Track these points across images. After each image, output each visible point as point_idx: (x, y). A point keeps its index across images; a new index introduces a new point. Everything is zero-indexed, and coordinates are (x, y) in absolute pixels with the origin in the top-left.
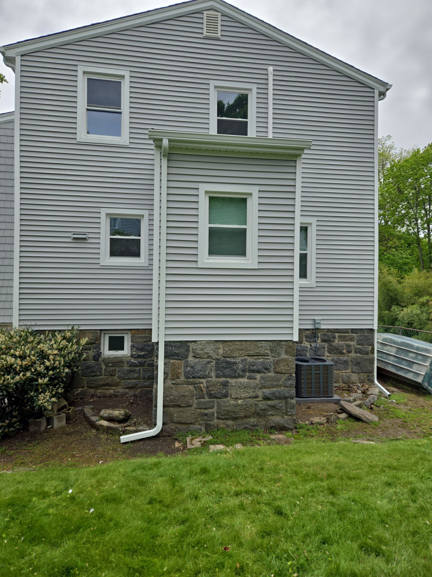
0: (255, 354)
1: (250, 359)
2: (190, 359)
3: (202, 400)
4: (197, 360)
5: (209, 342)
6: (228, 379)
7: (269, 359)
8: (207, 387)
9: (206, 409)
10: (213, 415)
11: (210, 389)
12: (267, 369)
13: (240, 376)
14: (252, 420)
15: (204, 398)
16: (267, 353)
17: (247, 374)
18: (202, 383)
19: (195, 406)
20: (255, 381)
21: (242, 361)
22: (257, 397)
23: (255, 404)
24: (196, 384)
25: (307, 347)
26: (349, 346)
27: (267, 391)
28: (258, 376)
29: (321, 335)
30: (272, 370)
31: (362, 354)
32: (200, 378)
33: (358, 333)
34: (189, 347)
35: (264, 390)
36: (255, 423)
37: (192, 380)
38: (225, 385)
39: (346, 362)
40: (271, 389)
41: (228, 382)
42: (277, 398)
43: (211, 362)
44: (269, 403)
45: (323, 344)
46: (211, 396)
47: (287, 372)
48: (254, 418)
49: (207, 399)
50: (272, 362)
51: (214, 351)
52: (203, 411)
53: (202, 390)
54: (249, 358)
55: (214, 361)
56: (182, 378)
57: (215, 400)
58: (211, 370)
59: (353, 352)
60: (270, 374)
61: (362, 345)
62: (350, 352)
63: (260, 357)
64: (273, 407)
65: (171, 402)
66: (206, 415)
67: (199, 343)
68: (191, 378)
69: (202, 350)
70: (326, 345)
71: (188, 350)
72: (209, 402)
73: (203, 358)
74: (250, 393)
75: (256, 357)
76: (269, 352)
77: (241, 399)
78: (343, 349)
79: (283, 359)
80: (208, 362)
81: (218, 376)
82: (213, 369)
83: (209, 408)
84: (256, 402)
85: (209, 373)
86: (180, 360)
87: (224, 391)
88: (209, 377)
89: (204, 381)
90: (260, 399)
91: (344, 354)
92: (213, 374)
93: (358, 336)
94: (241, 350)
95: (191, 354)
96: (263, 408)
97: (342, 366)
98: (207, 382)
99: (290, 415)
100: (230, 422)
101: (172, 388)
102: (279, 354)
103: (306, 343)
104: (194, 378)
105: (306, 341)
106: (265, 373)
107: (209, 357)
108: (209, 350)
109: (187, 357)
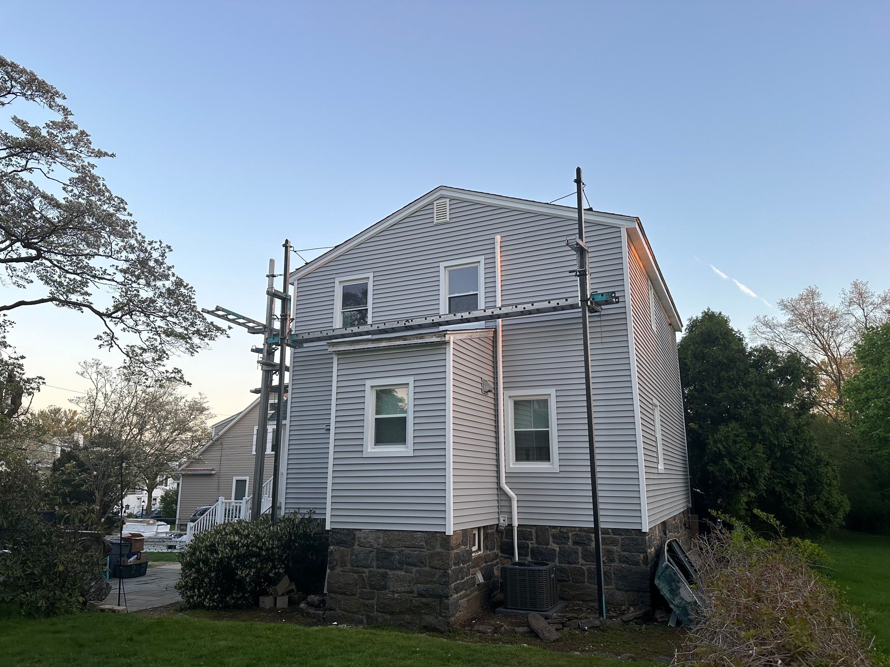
0: (411, 546)
1: (407, 551)
2: (356, 547)
3: (364, 590)
4: (362, 548)
5: (371, 531)
6: (387, 571)
7: (425, 552)
8: (369, 577)
9: (367, 599)
10: (373, 607)
11: (371, 579)
12: (422, 563)
13: (397, 568)
14: (407, 616)
15: (366, 588)
16: (422, 545)
17: (405, 567)
18: (365, 572)
19: (358, 595)
20: (411, 574)
21: (399, 552)
22: (412, 592)
23: (411, 600)
24: (360, 573)
26: (610, 552)
27: (421, 587)
28: (414, 569)
30: (427, 564)
32: (363, 567)
33: (622, 535)
34: (355, 535)
35: (419, 585)
36: (409, 621)
37: (356, 568)
38: (384, 576)
39: (606, 574)
40: (425, 585)
41: (387, 574)
42: (431, 595)
43: (373, 551)
44: (423, 600)
45: (576, 547)
46: (372, 587)
47: (441, 567)
48: (409, 614)
49: (368, 590)
50: (427, 555)
51: (375, 540)
52: (364, 601)
53: (364, 580)
54: (407, 549)
55: (375, 550)
56: (349, 566)
57: (375, 591)
58: (373, 559)
59: (617, 561)
60: (425, 569)
61: (630, 552)
62: (612, 560)
63: (416, 549)
64: (427, 605)
65: (339, 589)
66: (367, 606)
67: (363, 531)
69: (365, 538)
70: (580, 549)
71: (354, 538)
72: (370, 592)
73: (366, 547)
74: (405, 587)
75: (412, 549)
76: (423, 543)
77: (397, 593)
79: (438, 553)
80: (370, 552)
81: (378, 567)
82: (375, 559)
83: (370, 599)
84: (412, 598)
85: (371, 562)
86: (348, 548)
87: (383, 583)
88: (371, 567)
89: (366, 570)
90: (415, 594)
91: (604, 562)
92: (375, 564)
93: (622, 539)
94: (399, 540)
95: (356, 544)
96: (416, 605)
98: (369, 572)
99: (444, 617)
100: (388, 617)
101: (340, 575)
102: (434, 547)
103: (553, 545)
105: (553, 542)
106: (421, 567)
107: (371, 546)
108: (371, 539)
109: (353, 545)
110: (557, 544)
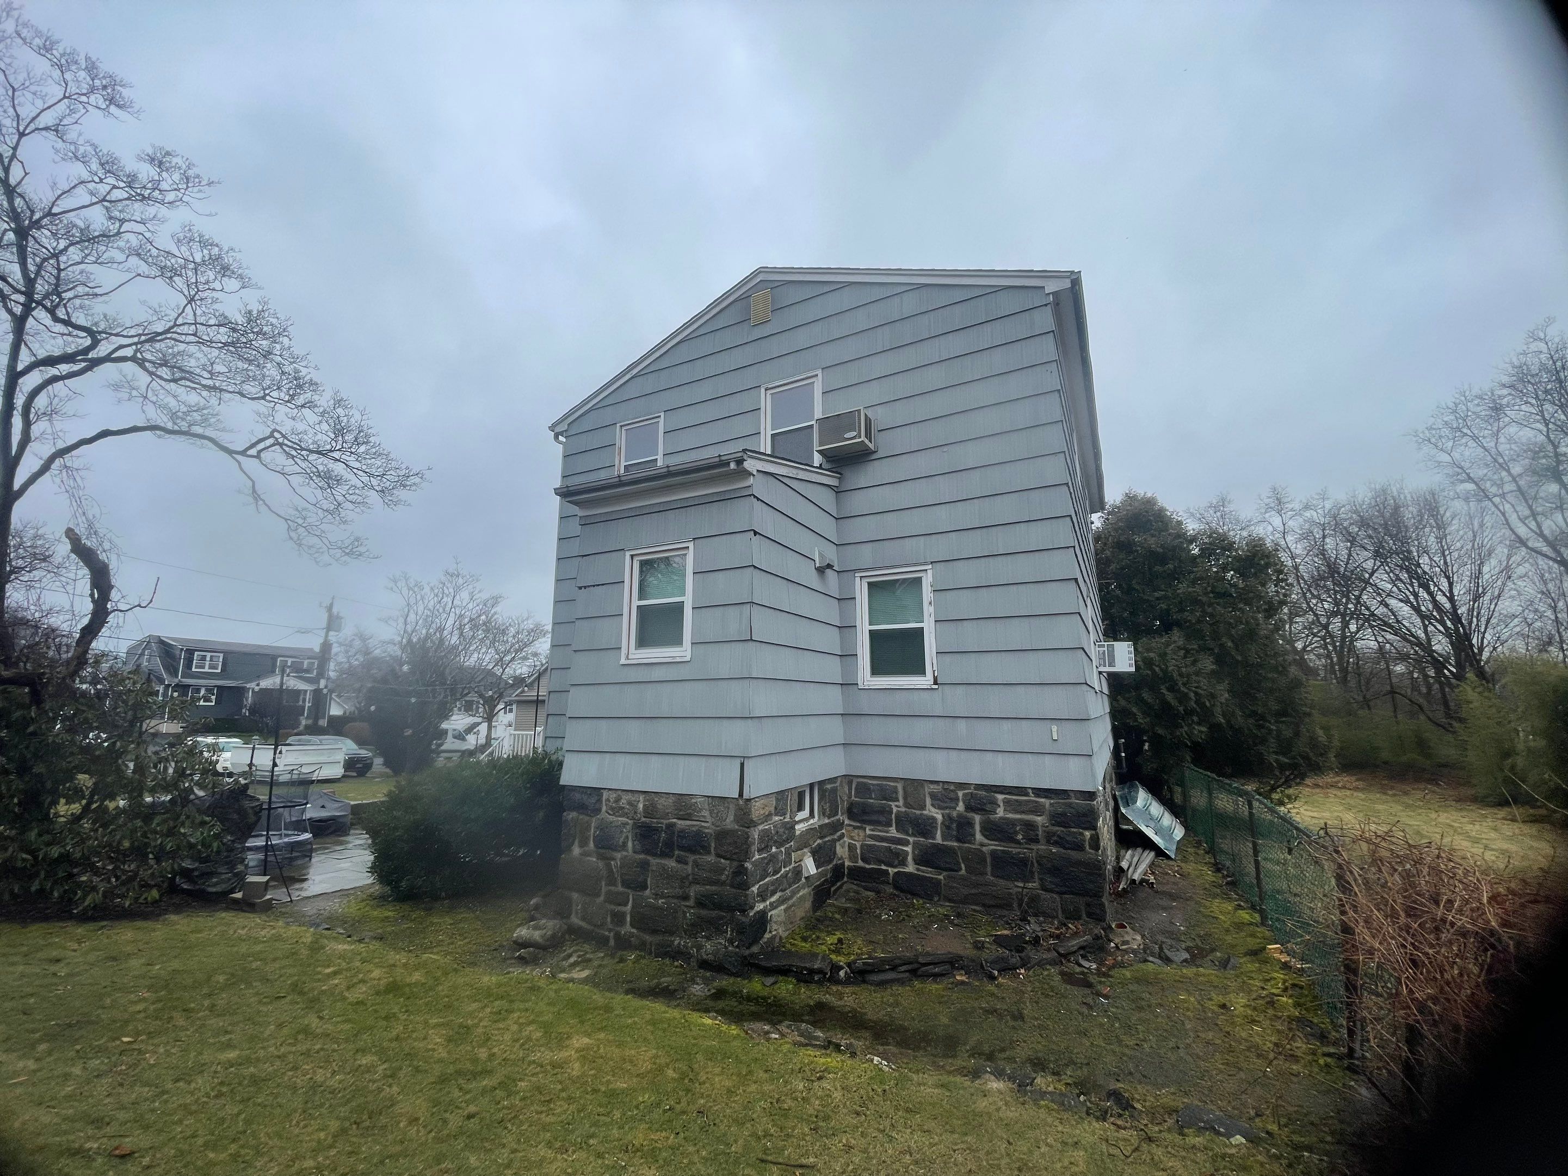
0: (686, 817)
1: (680, 825)
2: (603, 814)
3: (613, 888)
4: (611, 817)
6: (648, 857)
7: (709, 828)
8: (621, 867)
10: (624, 919)
11: (624, 871)
12: (703, 847)
13: (664, 854)
15: (616, 885)
16: (704, 817)
17: (677, 852)
18: (613, 858)
19: (602, 896)
20: (686, 867)
21: (668, 826)
23: (684, 912)
24: (608, 859)
25: (934, 819)
26: (1030, 826)
27: (701, 889)
28: (691, 858)
29: (964, 795)
30: (712, 850)
31: (1065, 847)
32: (612, 849)
33: (1052, 798)
34: (601, 797)
35: (698, 887)
37: (602, 851)
38: (644, 867)
39: (1024, 862)
41: (648, 863)
42: (718, 906)
43: (628, 823)
44: (704, 912)
45: (970, 815)
46: (624, 883)
47: (735, 857)
49: (620, 888)
50: (712, 835)
51: (631, 805)
52: (613, 907)
53: (612, 871)
54: (680, 822)
55: (632, 822)
56: (591, 845)
57: (630, 891)
58: (627, 837)
59: (1042, 840)
60: (709, 858)
61: (1065, 827)
62: (1032, 840)
63: (695, 823)
64: (709, 923)
65: (575, 883)
66: (616, 915)
68: (601, 847)
69: (617, 802)
70: (977, 818)
71: (600, 802)
72: (622, 892)
73: (617, 815)
75: (689, 823)
76: (707, 814)
77: (662, 897)
78: (1016, 833)
79: (731, 831)
80: (624, 824)
81: (635, 850)
82: (630, 837)
83: (621, 904)
85: (624, 842)
86: (590, 816)
87: (642, 878)
88: (624, 850)
89: (617, 855)
91: (1018, 842)
92: (629, 845)
93: (1052, 805)
94: (669, 806)
95: (603, 810)
96: (692, 922)
97: (1017, 870)
98: (621, 857)
99: (737, 948)
100: (647, 938)
101: (577, 859)
102: (724, 821)
103: (933, 809)
104: (605, 847)
105: (932, 805)
108: (625, 802)
109: (598, 811)
110: (940, 808)
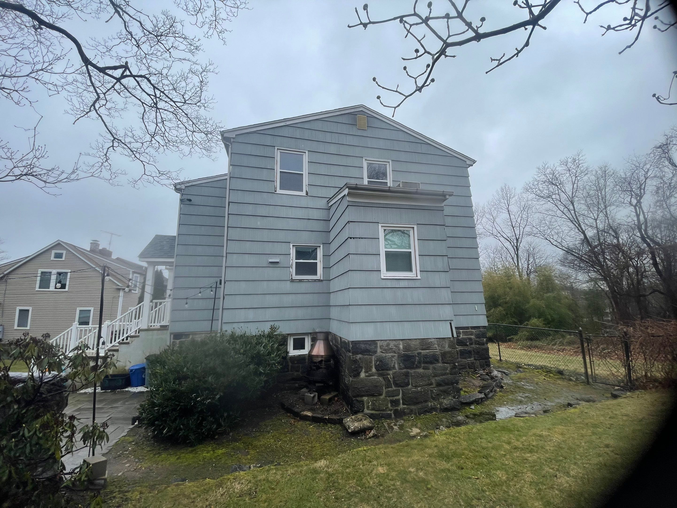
0: (427, 349)
1: (424, 353)
2: (379, 354)
3: (390, 389)
4: (384, 355)
5: (392, 341)
6: (409, 370)
7: (438, 352)
8: (394, 378)
9: (393, 396)
10: (400, 402)
11: (396, 379)
13: (418, 367)
15: (392, 387)
16: (436, 347)
17: (423, 365)
18: (389, 374)
19: (384, 394)
20: (429, 371)
24: (385, 375)
26: (470, 339)
28: (431, 366)
30: (440, 361)
31: (480, 345)
32: (387, 370)
33: (475, 329)
34: (377, 344)
35: (437, 378)
37: (381, 372)
38: (407, 375)
39: (470, 352)
40: (441, 377)
41: (409, 373)
42: (447, 384)
43: (395, 356)
44: (441, 388)
46: (397, 385)
47: (452, 362)
48: (431, 402)
49: (394, 388)
50: (440, 354)
51: (396, 347)
52: (391, 398)
53: (389, 381)
54: (423, 351)
55: (397, 355)
56: (374, 371)
57: (400, 388)
58: (395, 362)
60: (440, 365)
62: (471, 344)
63: (431, 351)
65: (367, 392)
66: (394, 401)
68: (380, 370)
69: (387, 346)
71: (376, 347)
72: (395, 390)
73: (388, 353)
74: (426, 381)
75: (427, 351)
77: (419, 387)
79: (448, 351)
80: (393, 356)
82: (397, 362)
84: (432, 389)
85: (394, 365)
86: (371, 355)
89: (390, 372)
90: (434, 385)
91: (467, 345)
92: (397, 366)
93: (476, 332)
94: (416, 345)
95: (379, 350)
96: (437, 393)
97: (467, 355)
98: (393, 373)
100: (413, 407)
101: (366, 380)
102: (444, 348)
104: (383, 370)
106: (436, 364)
107: (393, 352)
108: (392, 346)
109: (376, 352)
